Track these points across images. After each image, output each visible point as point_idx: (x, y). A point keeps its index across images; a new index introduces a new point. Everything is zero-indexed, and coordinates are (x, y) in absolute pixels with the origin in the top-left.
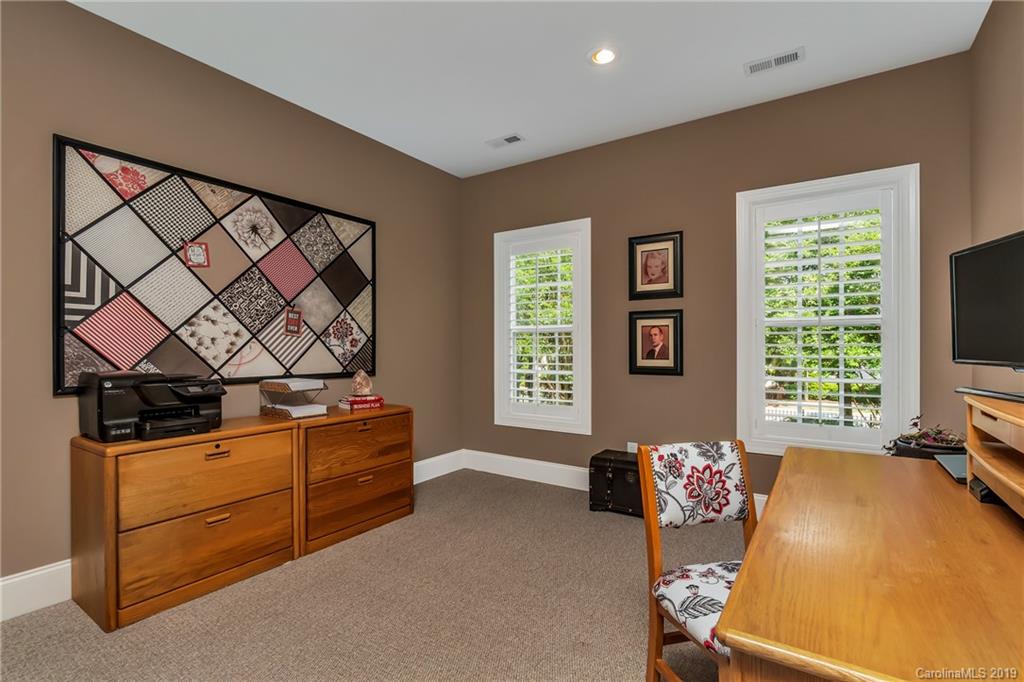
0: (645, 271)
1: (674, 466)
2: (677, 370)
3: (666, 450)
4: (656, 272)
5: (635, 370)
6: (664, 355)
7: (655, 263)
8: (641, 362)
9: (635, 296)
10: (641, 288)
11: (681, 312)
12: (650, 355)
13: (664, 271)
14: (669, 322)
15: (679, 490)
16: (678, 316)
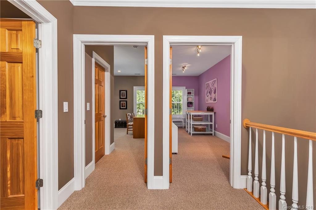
0: (122, 95)
1: (129, 115)
2: (126, 109)
3: (128, 114)
4: (123, 95)
5: (120, 109)
6: (124, 107)
7: (123, 94)
8: (121, 108)
9: (120, 98)
10: (121, 97)
11: (127, 101)
12: (122, 107)
13: (125, 95)
14: (125, 102)
15: (129, 117)
16: (126, 102)
